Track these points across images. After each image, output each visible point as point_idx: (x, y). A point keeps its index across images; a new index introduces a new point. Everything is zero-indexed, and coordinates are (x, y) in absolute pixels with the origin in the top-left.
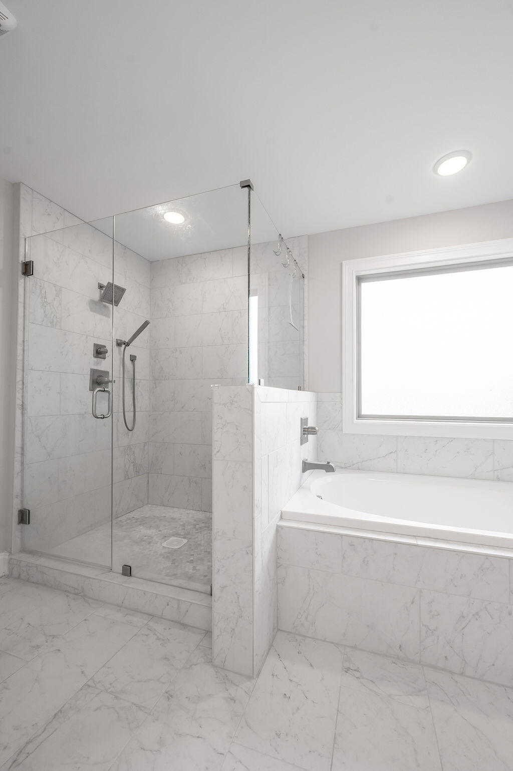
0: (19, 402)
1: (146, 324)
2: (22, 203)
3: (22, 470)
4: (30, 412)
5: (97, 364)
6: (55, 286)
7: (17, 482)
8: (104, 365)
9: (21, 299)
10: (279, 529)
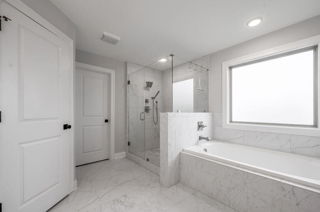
0: (128, 116)
1: (159, 92)
2: (128, 66)
3: (129, 132)
4: (130, 118)
5: (146, 105)
6: (135, 85)
7: (127, 135)
8: (148, 105)
9: (128, 90)
10: (180, 153)
